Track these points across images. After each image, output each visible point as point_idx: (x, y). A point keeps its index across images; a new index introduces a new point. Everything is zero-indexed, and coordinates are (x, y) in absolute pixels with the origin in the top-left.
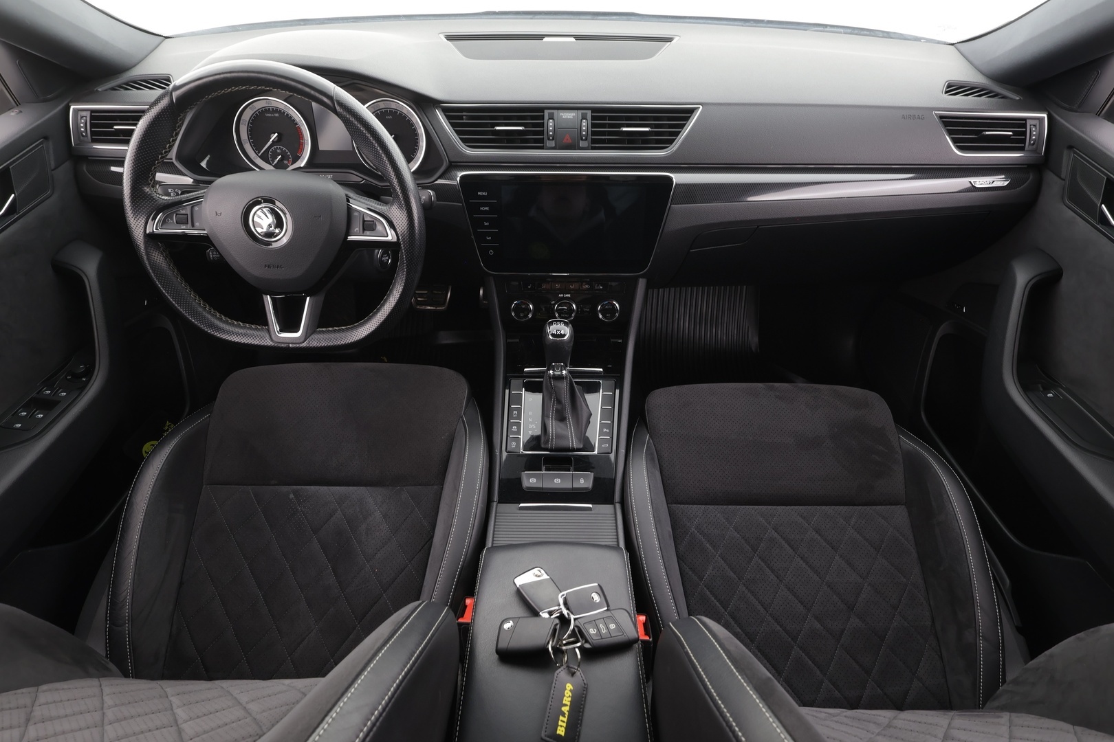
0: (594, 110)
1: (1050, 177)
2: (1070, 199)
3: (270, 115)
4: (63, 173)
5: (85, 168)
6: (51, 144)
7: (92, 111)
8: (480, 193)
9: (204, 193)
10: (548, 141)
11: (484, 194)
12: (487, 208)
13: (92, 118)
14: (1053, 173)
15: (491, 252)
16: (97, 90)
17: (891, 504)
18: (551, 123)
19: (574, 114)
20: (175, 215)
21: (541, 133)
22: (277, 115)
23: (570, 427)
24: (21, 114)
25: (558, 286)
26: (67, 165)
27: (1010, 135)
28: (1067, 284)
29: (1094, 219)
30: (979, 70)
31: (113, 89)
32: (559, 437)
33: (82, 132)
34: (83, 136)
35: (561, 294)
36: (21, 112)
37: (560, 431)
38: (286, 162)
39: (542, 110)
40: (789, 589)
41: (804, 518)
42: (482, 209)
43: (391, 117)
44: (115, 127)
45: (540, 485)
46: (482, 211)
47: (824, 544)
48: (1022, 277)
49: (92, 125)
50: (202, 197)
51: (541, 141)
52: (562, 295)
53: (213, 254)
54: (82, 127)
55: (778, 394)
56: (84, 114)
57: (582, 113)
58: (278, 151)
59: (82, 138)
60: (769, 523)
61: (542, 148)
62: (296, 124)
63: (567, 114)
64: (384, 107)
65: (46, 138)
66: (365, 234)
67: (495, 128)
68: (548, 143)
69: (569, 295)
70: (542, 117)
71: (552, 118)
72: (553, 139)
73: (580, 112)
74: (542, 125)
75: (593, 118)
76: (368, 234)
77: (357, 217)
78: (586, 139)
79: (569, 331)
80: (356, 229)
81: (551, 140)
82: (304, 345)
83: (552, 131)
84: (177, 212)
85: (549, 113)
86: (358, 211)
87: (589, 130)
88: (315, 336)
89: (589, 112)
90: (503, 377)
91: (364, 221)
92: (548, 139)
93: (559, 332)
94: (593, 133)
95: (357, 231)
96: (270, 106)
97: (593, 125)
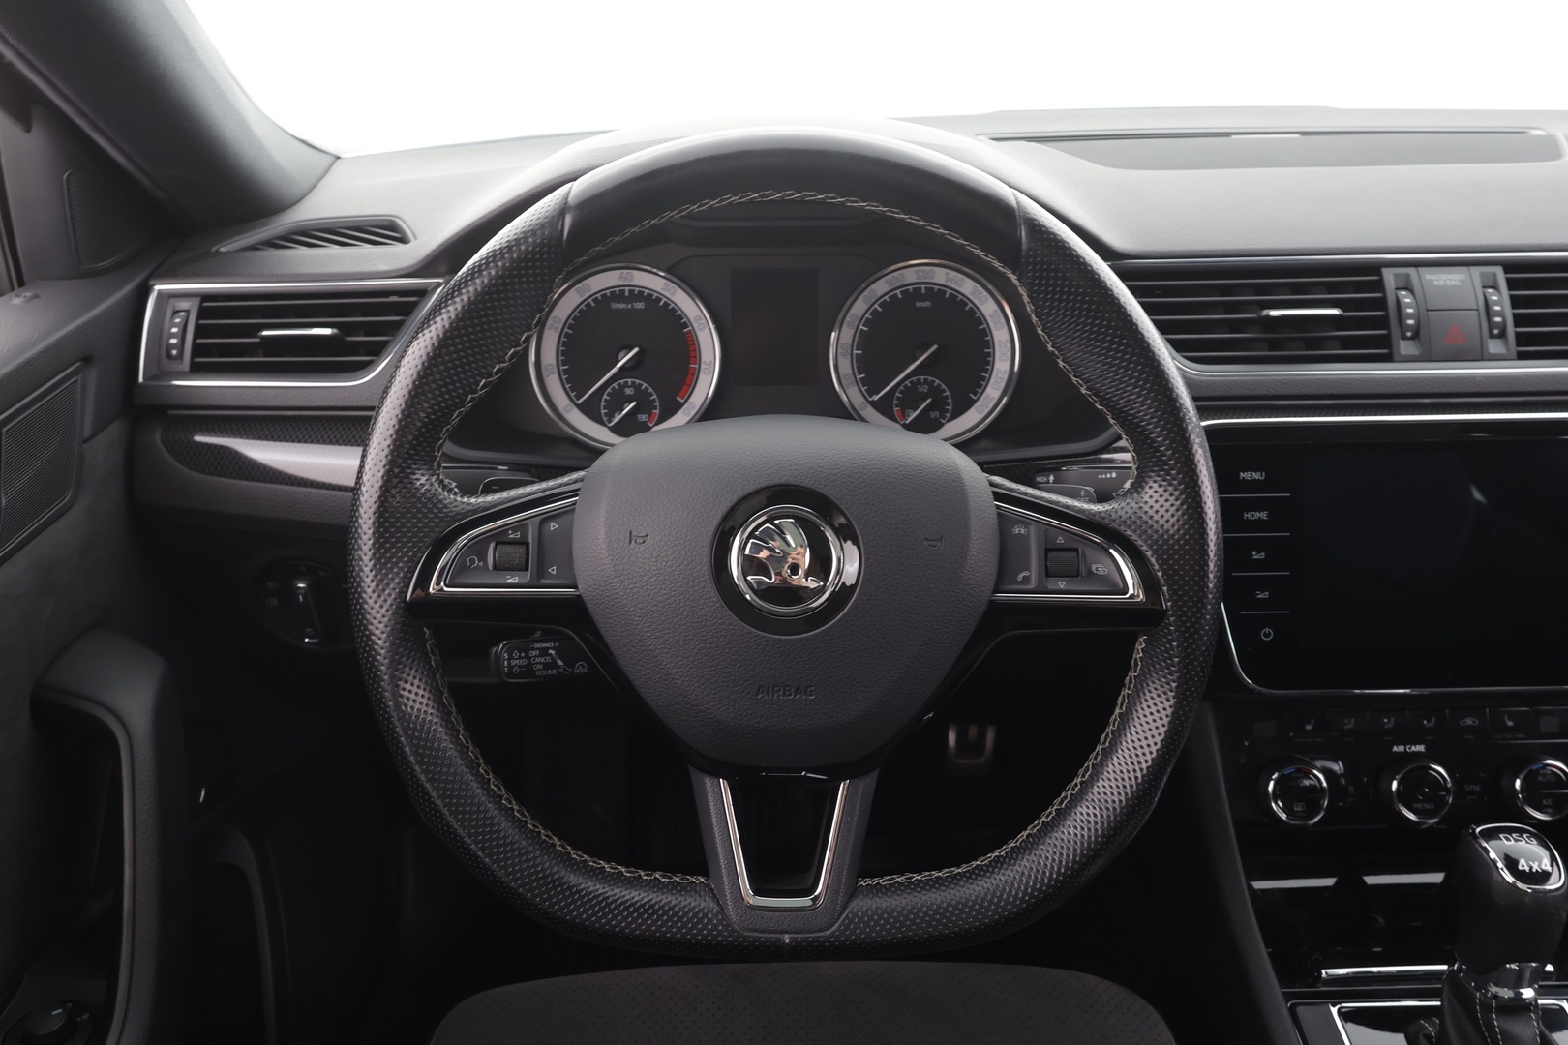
0: (1509, 266)
3: (622, 306)
4: (103, 451)
5: (157, 437)
6: (92, 375)
7: (206, 297)
8: (1245, 475)
9: (581, 480)
10: (1402, 343)
11: (1257, 476)
12: (1263, 515)
13: (203, 313)
15: (1267, 634)
16: (217, 251)
18: (1406, 299)
19: (1462, 276)
20: (492, 545)
21: (1382, 322)
22: (640, 305)
24: (36, 300)
25: (1388, 722)
26: (115, 431)
31: (253, 248)
33: (170, 347)
34: (169, 356)
35: (1398, 744)
36: (36, 296)
38: (643, 417)
39: (1376, 268)
42: (1248, 515)
43: (928, 304)
44: (265, 333)
46: (1249, 521)
49: (200, 331)
50: (574, 493)
51: (1386, 342)
52: (1401, 748)
53: (511, 658)
54: (173, 335)
56: (184, 304)
57: (1482, 275)
58: (629, 391)
59: (165, 361)
61: (1388, 358)
62: (685, 325)
63: (1444, 277)
64: (915, 280)
65: (87, 360)
66: (1051, 587)
67: (1265, 313)
68: (1405, 347)
69: (1421, 748)
70: (1379, 286)
71: (1408, 288)
72: (1416, 336)
73: (1476, 271)
74: (1382, 303)
75: (1512, 284)
76: (1062, 585)
77: (1025, 538)
78: (1503, 335)
79: (1553, 859)
80: (1024, 574)
81: (1412, 338)
82: (831, 935)
83: (1410, 317)
84: (499, 538)
85: (1396, 276)
86: (1026, 522)
87: (1509, 312)
88: (860, 904)
89: (1499, 271)
90: (1280, 998)
91: (1048, 550)
92: (1404, 337)
93: (1511, 863)
94: (1519, 320)
95: (1026, 580)
96: (626, 283)
97: (1515, 302)
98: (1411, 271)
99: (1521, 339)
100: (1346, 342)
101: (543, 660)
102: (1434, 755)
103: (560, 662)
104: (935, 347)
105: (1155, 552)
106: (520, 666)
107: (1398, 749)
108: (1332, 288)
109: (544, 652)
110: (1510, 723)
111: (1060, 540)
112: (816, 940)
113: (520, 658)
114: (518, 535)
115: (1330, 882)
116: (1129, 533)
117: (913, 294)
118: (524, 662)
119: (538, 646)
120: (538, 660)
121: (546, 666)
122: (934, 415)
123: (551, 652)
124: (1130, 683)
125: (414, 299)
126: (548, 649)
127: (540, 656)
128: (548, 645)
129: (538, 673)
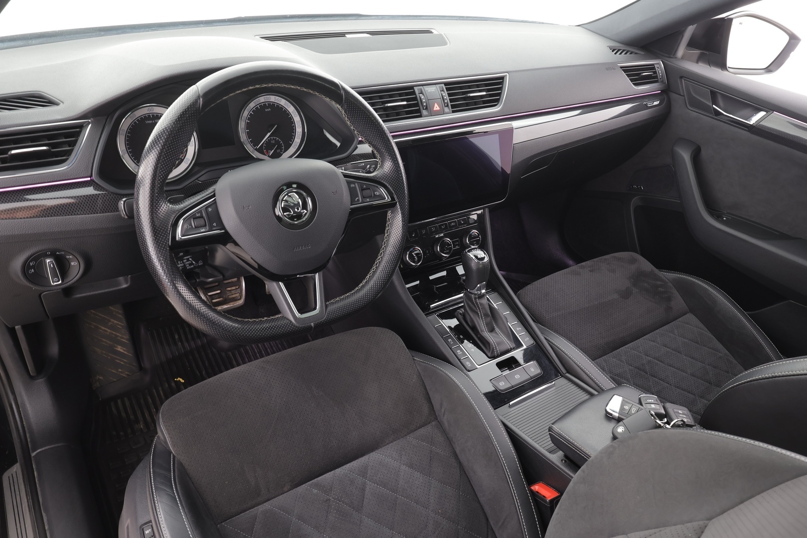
0: (446, 84)
1: (673, 96)
2: (691, 105)
14: (675, 93)
17: (684, 315)
18: (422, 97)
19: (435, 88)
20: (192, 220)
21: (417, 105)
23: (501, 335)
25: (433, 229)
27: (651, 74)
28: (705, 154)
29: (712, 113)
30: (611, 39)
32: (499, 344)
37: (498, 340)
39: (412, 87)
40: (678, 387)
41: (654, 341)
43: (269, 109)
44: (12, 152)
45: (509, 385)
47: (674, 352)
48: (685, 156)
50: (214, 196)
51: (419, 111)
55: (589, 269)
60: (640, 352)
61: (420, 116)
63: (431, 89)
64: (264, 101)
66: (365, 201)
67: (386, 105)
68: (424, 112)
69: (442, 235)
70: (414, 93)
71: (422, 93)
72: (426, 108)
73: (438, 86)
74: (415, 99)
75: (448, 89)
76: (368, 200)
77: (355, 187)
78: (448, 106)
79: (485, 253)
80: (357, 198)
81: (426, 109)
82: (325, 319)
83: (424, 102)
84: (194, 217)
85: (418, 89)
86: (354, 183)
87: (448, 98)
88: (330, 308)
89: (443, 85)
90: (424, 315)
91: (362, 190)
92: (424, 109)
93: (476, 257)
94: (451, 101)
95: (358, 200)
96: (151, 112)
97: (449, 95)
98: (421, 87)
99: (453, 106)
100: (408, 112)
101: (188, 263)
102: (445, 236)
103: (194, 262)
104: (276, 126)
105: (389, 185)
106: (182, 267)
107: (437, 236)
108: (400, 95)
109: (188, 260)
110: (462, 222)
111: (365, 187)
112: (321, 322)
113: (181, 263)
114: (199, 215)
115: (418, 282)
116: (382, 181)
117: (264, 106)
118: (182, 265)
119: (185, 258)
120: (187, 263)
121: (190, 265)
122: (278, 151)
123: (190, 259)
124: (388, 225)
125: (78, 130)
126: (189, 258)
127: (187, 261)
128: (188, 257)
129: (188, 268)
